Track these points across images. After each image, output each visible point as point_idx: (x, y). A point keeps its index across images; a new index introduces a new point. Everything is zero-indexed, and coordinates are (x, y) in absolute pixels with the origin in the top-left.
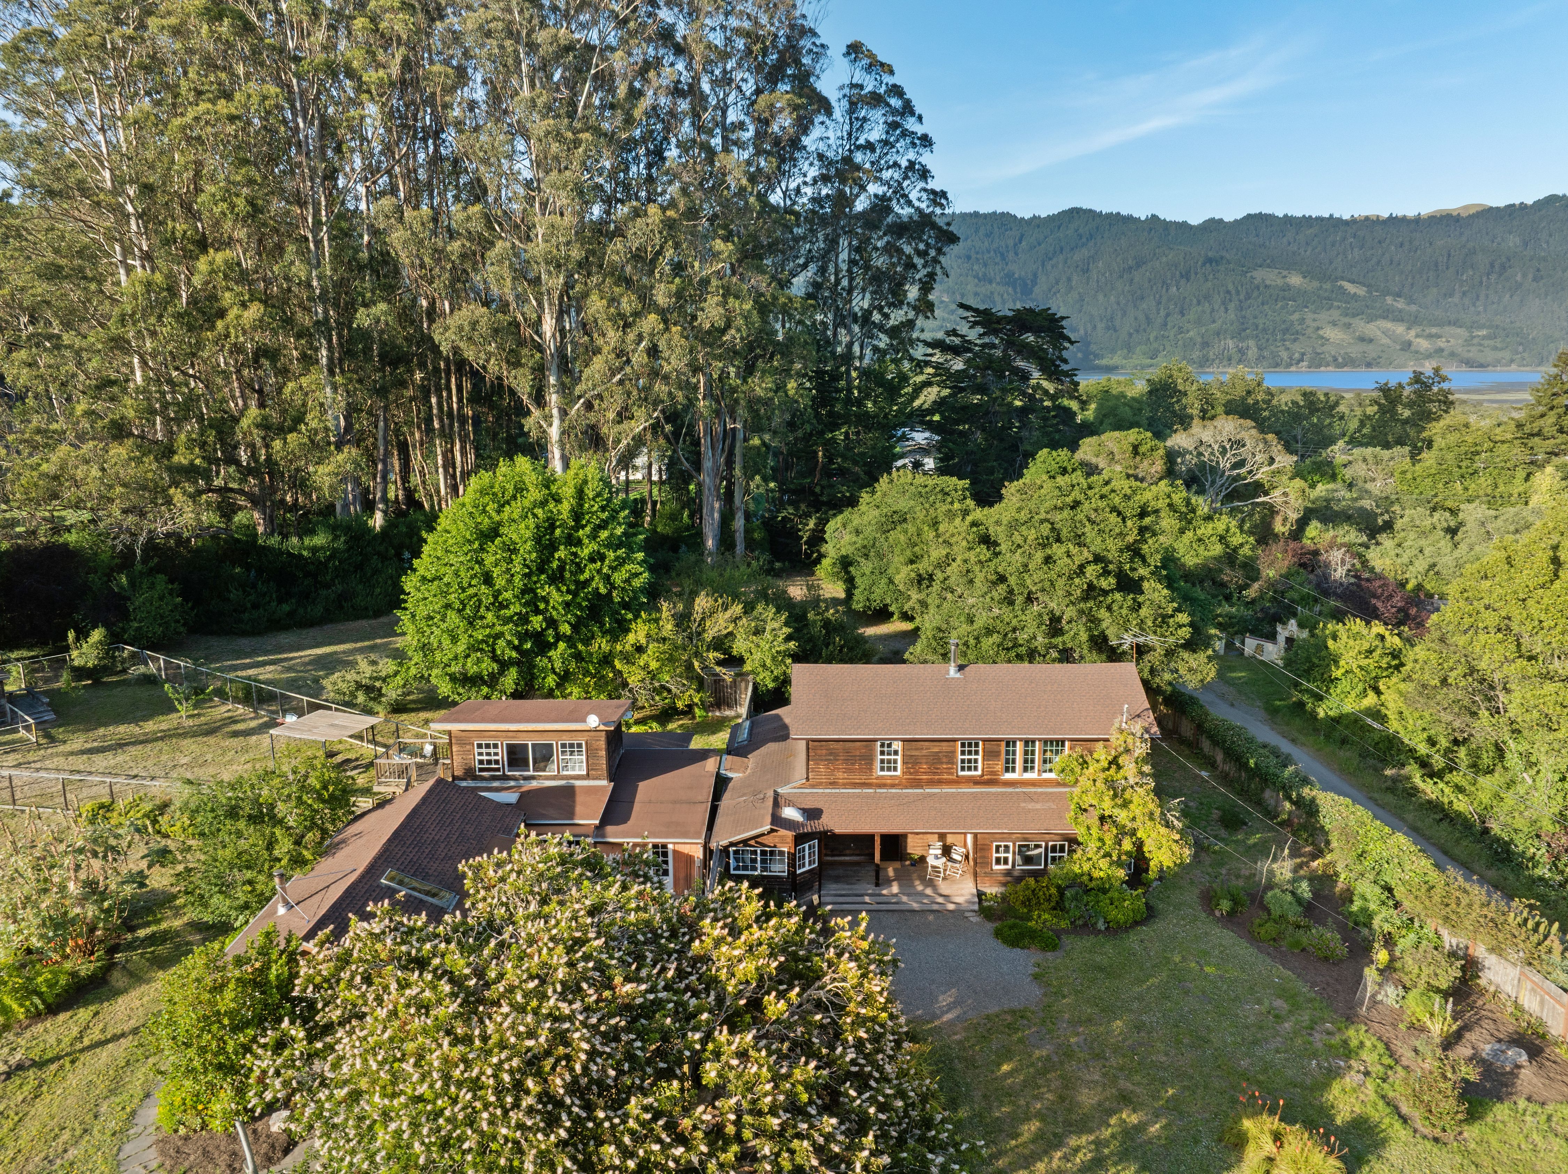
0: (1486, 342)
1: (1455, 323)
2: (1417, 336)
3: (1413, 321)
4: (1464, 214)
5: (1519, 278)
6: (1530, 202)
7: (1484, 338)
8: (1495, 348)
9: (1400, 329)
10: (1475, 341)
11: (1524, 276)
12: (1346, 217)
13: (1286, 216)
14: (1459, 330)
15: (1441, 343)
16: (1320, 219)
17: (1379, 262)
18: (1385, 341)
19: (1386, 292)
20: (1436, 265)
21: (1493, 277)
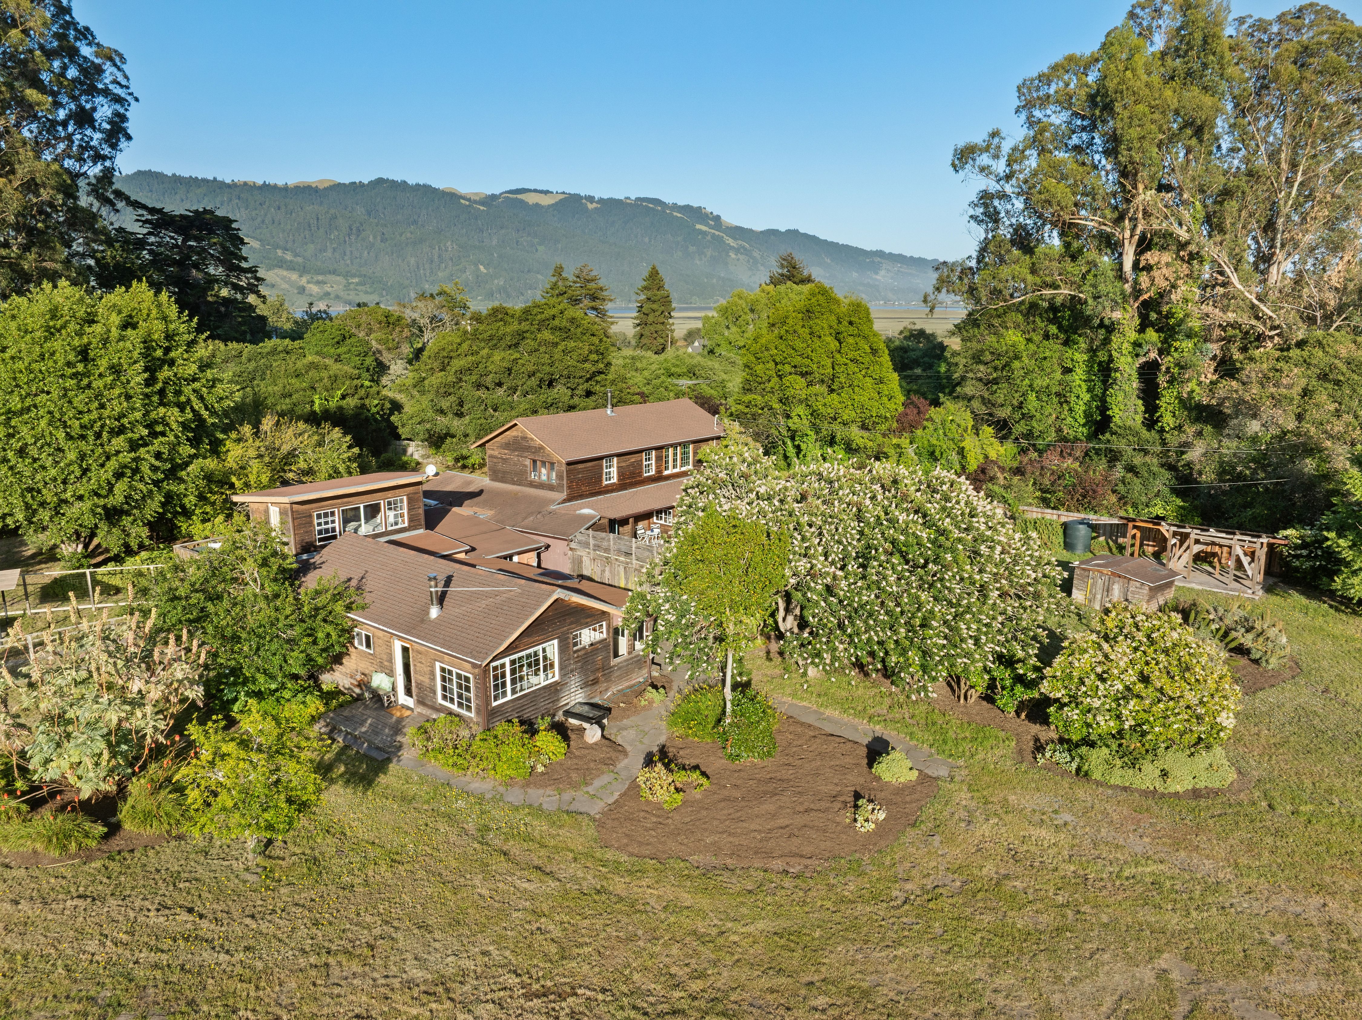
0: (359, 288)
1: (334, 272)
2: (308, 282)
3: (303, 270)
4: (321, 187)
5: (371, 239)
6: (366, 182)
7: (357, 284)
8: (366, 293)
9: (294, 276)
10: (352, 286)
11: (375, 237)
12: (228, 181)
13: (174, 175)
14: (338, 278)
15: (327, 288)
16: (205, 181)
17: (263, 222)
18: (285, 286)
19: (277, 247)
20: (309, 226)
21: (353, 237)
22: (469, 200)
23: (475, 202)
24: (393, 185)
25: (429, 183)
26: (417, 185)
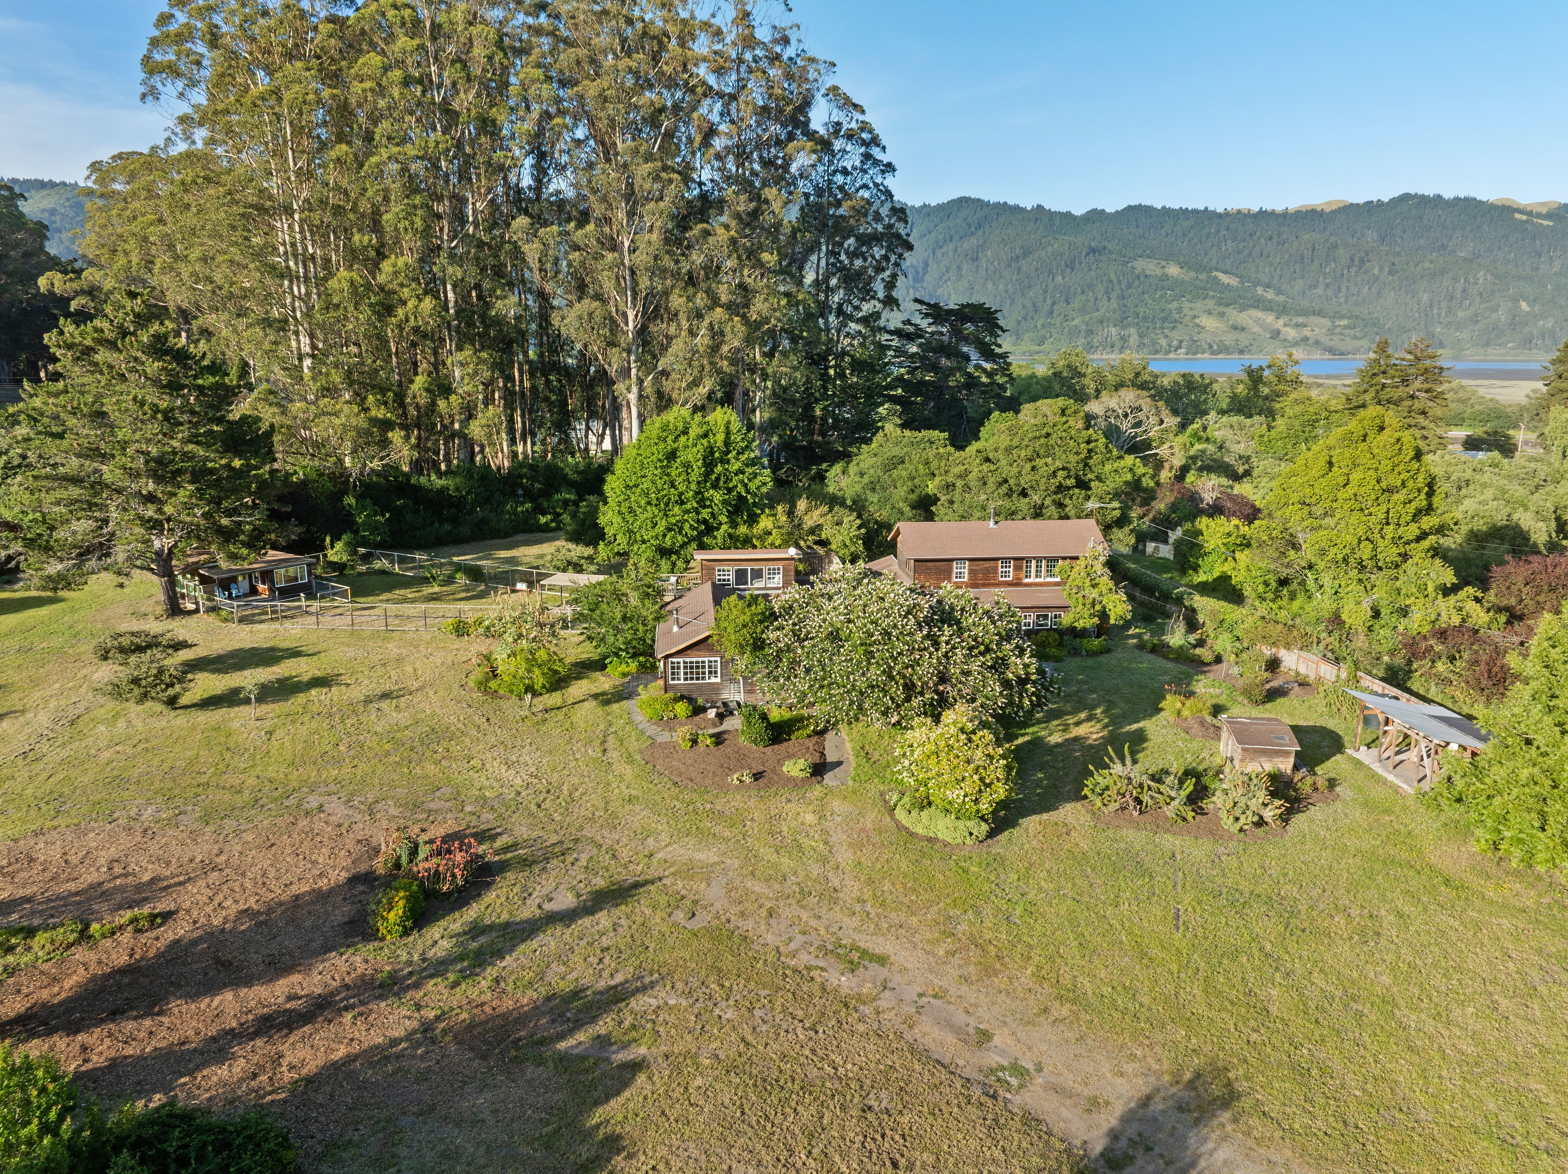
0: (1347, 332)
1: (1320, 313)
2: (1285, 325)
3: (1281, 310)
4: (1327, 210)
5: (1376, 271)
6: (1386, 199)
7: (1345, 327)
8: (1355, 337)
9: (1269, 318)
10: (1337, 330)
11: (1381, 269)
12: (1220, 210)
13: (1164, 208)
14: (1322, 320)
15: (1307, 332)
16: (1195, 212)
17: (1250, 254)
18: (1257, 329)
19: (1257, 283)
20: (1302, 258)
21: (1353, 270)
22: (1529, 213)
23: (1539, 215)
24: (1423, 201)
25: (1473, 195)
26: (1457, 199)
